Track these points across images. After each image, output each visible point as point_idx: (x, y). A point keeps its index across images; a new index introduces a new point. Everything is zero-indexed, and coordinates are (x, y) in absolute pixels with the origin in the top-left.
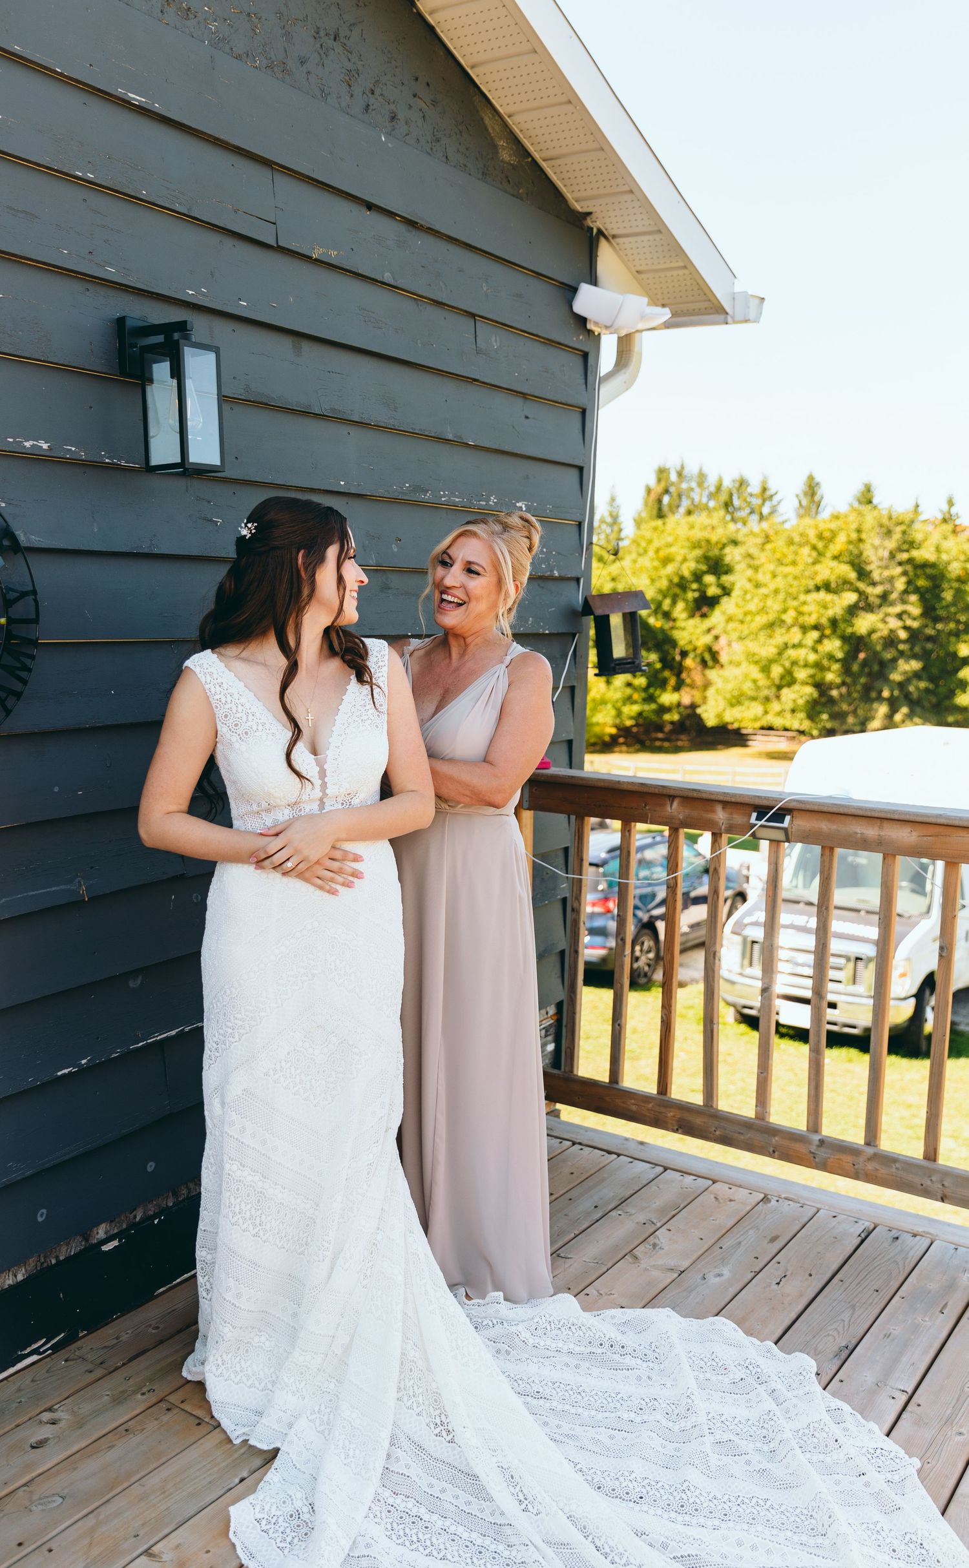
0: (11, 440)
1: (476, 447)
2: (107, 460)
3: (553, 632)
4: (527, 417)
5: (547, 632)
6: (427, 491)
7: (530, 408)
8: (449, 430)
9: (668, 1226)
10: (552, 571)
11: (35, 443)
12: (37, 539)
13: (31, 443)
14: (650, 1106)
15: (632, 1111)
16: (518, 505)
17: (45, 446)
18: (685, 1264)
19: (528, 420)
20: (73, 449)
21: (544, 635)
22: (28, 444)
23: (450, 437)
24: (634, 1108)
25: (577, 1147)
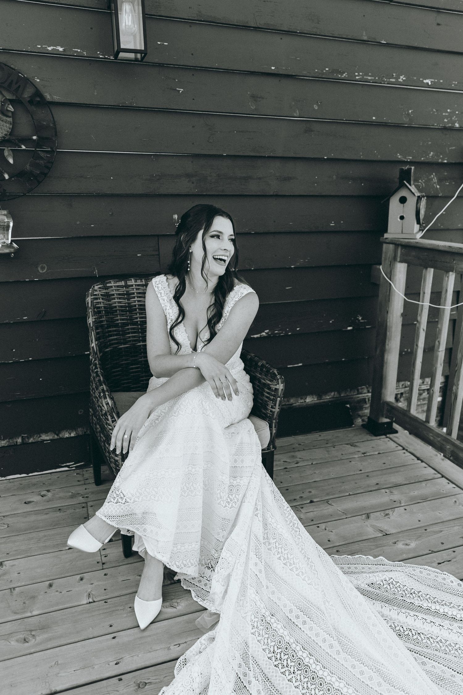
0: (40, 46)
1: (388, 45)
2: (101, 56)
3: (451, 161)
4: (438, 24)
5: (445, 161)
6: (344, 73)
7: (441, 18)
8: (364, 34)
9: (406, 507)
10: (454, 123)
11: (54, 48)
12: (58, 98)
13: (52, 48)
14: (439, 439)
15: (430, 439)
16: (425, 81)
17: (61, 49)
18: (393, 531)
19: (440, 27)
20: (79, 51)
21: (442, 164)
22: (50, 49)
23: (365, 38)
24: (432, 438)
25: (404, 451)
